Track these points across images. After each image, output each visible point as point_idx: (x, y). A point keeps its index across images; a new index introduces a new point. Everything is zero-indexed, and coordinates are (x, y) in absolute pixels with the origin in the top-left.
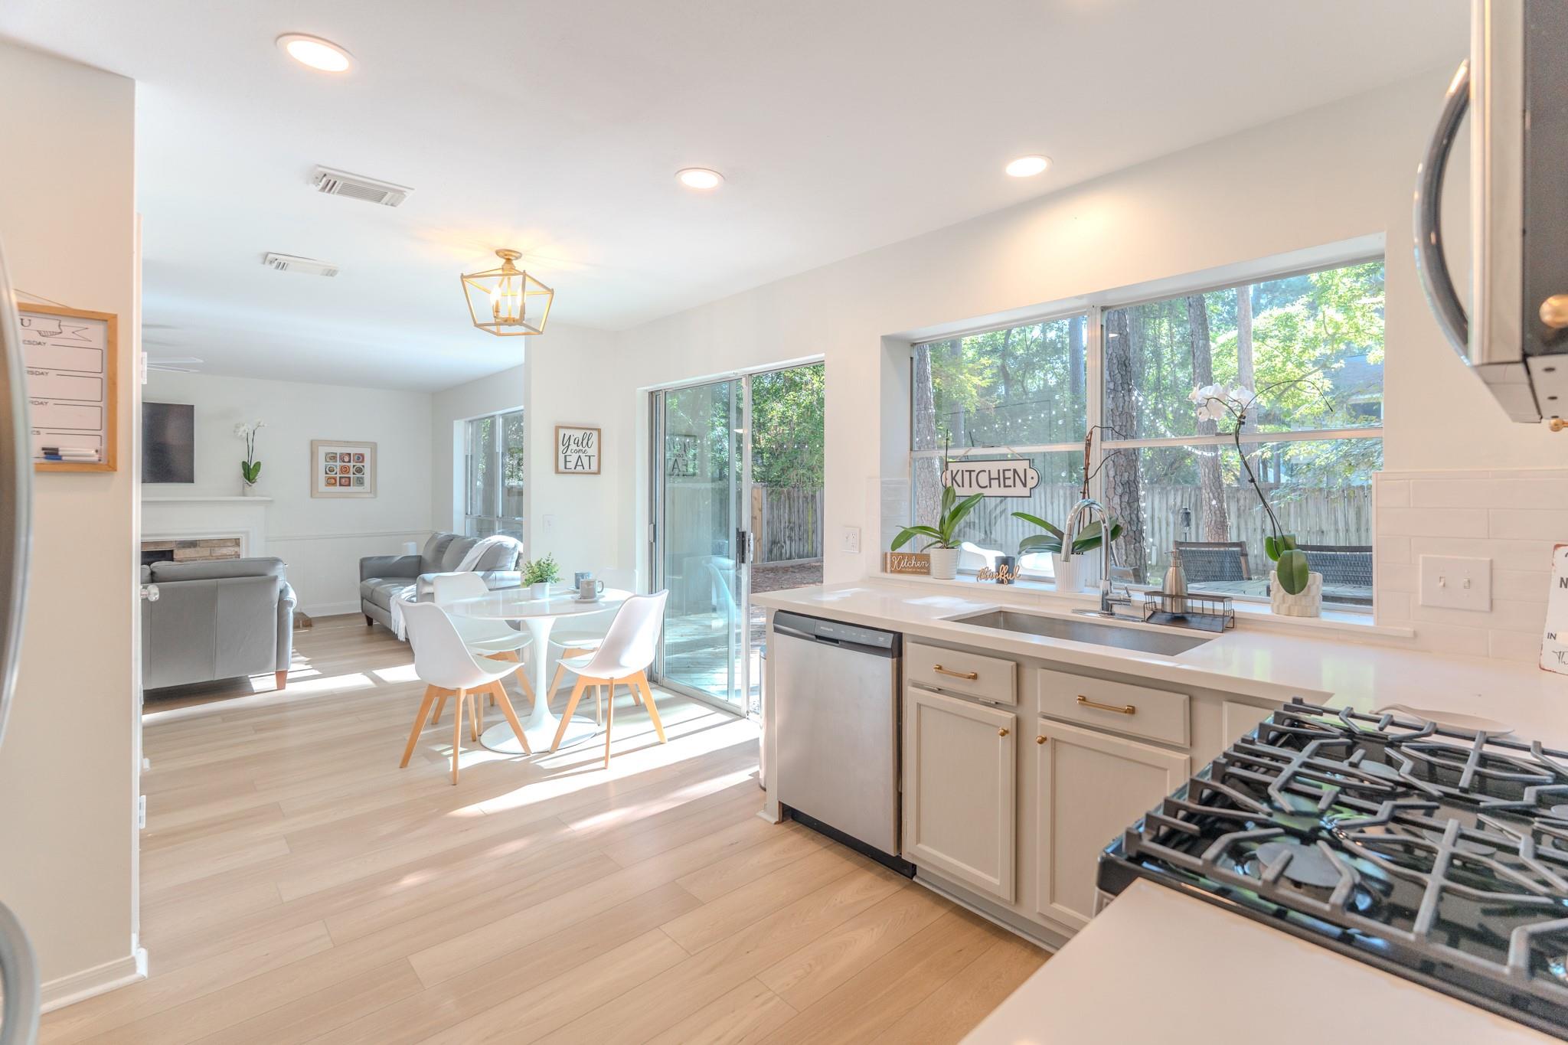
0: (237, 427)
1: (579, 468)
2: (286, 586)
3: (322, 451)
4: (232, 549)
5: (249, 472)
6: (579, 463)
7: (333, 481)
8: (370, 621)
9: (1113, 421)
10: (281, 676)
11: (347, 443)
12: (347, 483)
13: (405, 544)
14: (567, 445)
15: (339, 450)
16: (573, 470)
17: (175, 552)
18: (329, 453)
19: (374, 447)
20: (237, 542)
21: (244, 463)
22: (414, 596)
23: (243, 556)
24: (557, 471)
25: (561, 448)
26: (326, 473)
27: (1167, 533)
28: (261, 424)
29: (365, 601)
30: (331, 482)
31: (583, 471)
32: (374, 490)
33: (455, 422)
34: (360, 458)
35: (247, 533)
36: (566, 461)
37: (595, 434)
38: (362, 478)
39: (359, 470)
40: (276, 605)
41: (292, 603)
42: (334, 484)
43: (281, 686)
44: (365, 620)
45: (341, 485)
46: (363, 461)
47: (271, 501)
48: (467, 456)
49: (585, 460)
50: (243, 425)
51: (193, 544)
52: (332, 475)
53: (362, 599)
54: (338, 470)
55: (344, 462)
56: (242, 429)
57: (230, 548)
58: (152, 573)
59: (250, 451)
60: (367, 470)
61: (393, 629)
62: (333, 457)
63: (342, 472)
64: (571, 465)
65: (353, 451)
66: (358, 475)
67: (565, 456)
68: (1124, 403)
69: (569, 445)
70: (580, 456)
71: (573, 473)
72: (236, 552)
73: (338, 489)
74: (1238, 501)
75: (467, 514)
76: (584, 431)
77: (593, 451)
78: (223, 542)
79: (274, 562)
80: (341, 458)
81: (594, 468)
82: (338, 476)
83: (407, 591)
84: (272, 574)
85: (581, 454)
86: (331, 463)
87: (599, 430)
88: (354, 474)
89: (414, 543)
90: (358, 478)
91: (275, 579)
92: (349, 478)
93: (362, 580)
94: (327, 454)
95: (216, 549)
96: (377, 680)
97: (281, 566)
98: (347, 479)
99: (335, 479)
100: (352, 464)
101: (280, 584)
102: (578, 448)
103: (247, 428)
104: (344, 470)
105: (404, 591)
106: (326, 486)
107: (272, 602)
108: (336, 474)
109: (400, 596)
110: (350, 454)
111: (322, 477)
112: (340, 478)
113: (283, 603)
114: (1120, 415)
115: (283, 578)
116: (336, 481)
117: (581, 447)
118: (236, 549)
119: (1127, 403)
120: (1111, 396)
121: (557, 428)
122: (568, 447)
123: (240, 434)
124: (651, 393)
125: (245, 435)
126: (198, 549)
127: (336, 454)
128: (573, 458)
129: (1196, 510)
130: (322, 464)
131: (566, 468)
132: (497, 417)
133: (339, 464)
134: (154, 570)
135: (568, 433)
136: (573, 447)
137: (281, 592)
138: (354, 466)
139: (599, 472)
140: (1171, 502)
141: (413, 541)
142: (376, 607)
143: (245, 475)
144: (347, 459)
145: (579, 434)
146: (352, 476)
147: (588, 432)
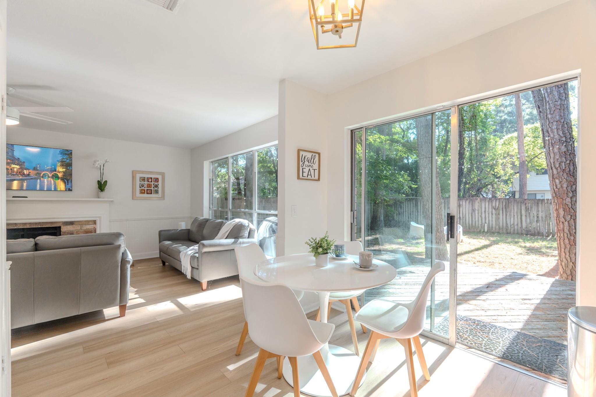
0: (95, 162)
1: (309, 177)
2: (125, 250)
3: (138, 176)
4: (92, 226)
5: (102, 186)
6: (309, 174)
7: (143, 191)
8: (164, 263)
9: (565, 158)
10: (123, 308)
11: (151, 173)
12: (150, 192)
13: (180, 223)
14: (303, 162)
15: (146, 176)
16: (306, 178)
17: (62, 227)
18: (142, 177)
19: (163, 174)
20: (95, 222)
21: (98, 181)
22: (197, 253)
23: (98, 232)
24: (298, 178)
25: (301, 163)
26: (140, 187)
27: (492, 218)
28: (108, 161)
29: (161, 253)
30: (142, 192)
31: (311, 178)
32: (163, 197)
33: (204, 162)
34: (157, 180)
35: (100, 217)
36: (303, 172)
37: (317, 155)
38: (158, 190)
39: (156, 186)
40: (120, 264)
41: (130, 262)
42: (144, 193)
43: (122, 314)
44: (161, 262)
45: (147, 193)
46: (158, 182)
47: (112, 201)
48: (210, 179)
49: (312, 171)
50: (98, 161)
51: (71, 223)
52: (143, 188)
53: (160, 252)
54: (146, 186)
55: (149, 182)
56: (97, 163)
57: (91, 225)
58: (36, 244)
59: (102, 175)
60: (160, 186)
61: (183, 271)
62: (143, 179)
63: (148, 187)
64: (305, 174)
65: (153, 176)
66: (156, 189)
67: (303, 168)
68: (572, 148)
69: (304, 162)
70: (309, 169)
71: (307, 179)
72: (94, 227)
73: (146, 195)
74: (526, 204)
75: (210, 208)
76: (312, 154)
77: (316, 166)
78: (87, 222)
79: (118, 235)
80: (147, 180)
81: (317, 177)
82: (146, 189)
83: (191, 250)
84: (117, 243)
85: (310, 168)
86: (143, 182)
87: (319, 154)
88: (154, 188)
89: (185, 223)
90: (155, 190)
91: (119, 247)
92: (151, 190)
93: (160, 242)
94: (140, 178)
95: (84, 226)
96: (180, 306)
97: (122, 238)
98: (150, 191)
99: (144, 190)
100: (153, 183)
101: (122, 250)
102: (309, 164)
103: (100, 163)
104: (149, 186)
105: (189, 249)
106: (140, 194)
107: (117, 262)
108: (145, 188)
109: (187, 252)
110: (152, 178)
111: (138, 189)
112: (147, 190)
113: (124, 261)
114: (569, 155)
115: (124, 246)
116: (145, 191)
117: (310, 164)
118: (94, 226)
119: (573, 148)
120: (564, 144)
121: (299, 151)
122: (304, 163)
123: (96, 165)
124: (352, 131)
125: (99, 166)
126: (74, 226)
127: (145, 178)
128: (306, 170)
129: (506, 208)
130: (138, 183)
131: (303, 176)
132: (229, 158)
133: (146, 183)
134: (38, 242)
135: (305, 154)
136: (306, 163)
137: (123, 254)
138: (154, 184)
139: (319, 179)
140: (494, 204)
141: (184, 222)
142: (169, 257)
143: (99, 187)
144: (150, 180)
145: (309, 155)
146: (152, 189)
147: (314, 154)
